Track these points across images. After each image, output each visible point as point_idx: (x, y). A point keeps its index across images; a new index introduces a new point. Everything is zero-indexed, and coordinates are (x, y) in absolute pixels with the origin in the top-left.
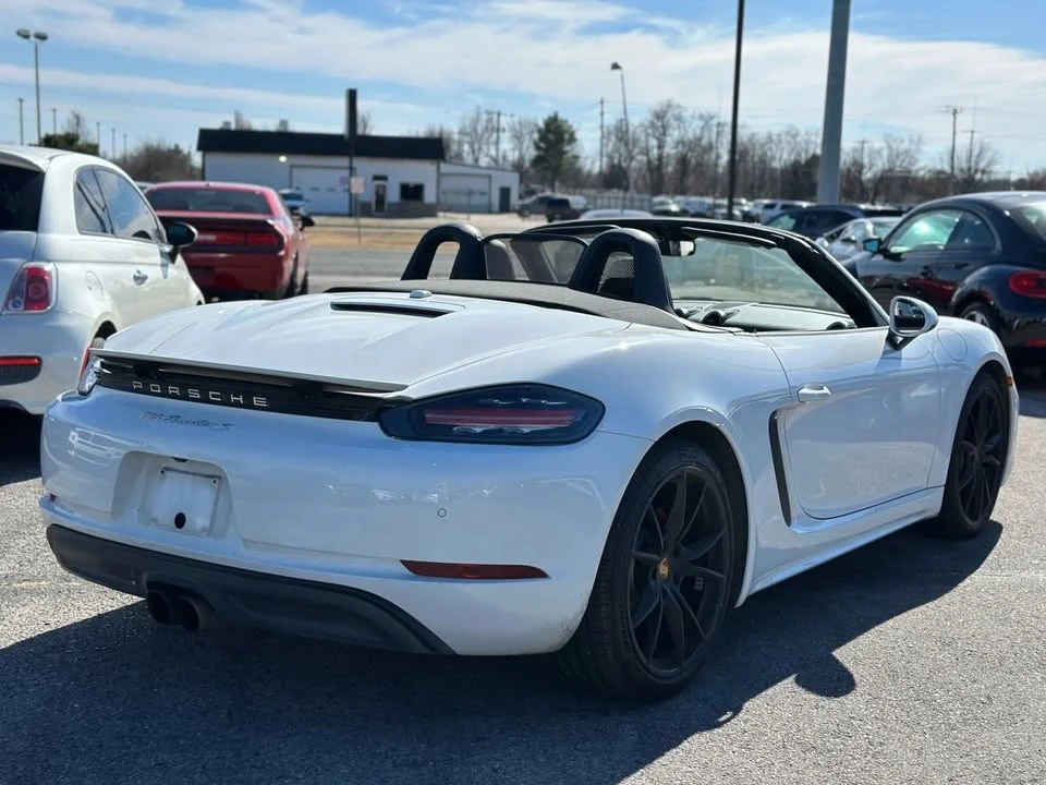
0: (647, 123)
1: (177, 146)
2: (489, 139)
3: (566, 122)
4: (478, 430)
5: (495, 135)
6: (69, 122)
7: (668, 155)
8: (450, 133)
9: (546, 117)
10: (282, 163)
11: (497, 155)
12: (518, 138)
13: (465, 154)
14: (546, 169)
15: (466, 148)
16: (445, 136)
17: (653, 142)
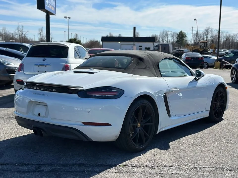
0: (204, 32)
1: (97, 40)
2: (166, 37)
3: (184, 32)
4: (97, 96)
5: (167, 36)
6: (75, 36)
7: (209, 40)
8: (157, 36)
9: (179, 31)
10: (119, 44)
11: (168, 40)
12: (173, 37)
13: (160, 40)
14: (179, 43)
15: (161, 39)
16: (156, 37)
17: (205, 37)
